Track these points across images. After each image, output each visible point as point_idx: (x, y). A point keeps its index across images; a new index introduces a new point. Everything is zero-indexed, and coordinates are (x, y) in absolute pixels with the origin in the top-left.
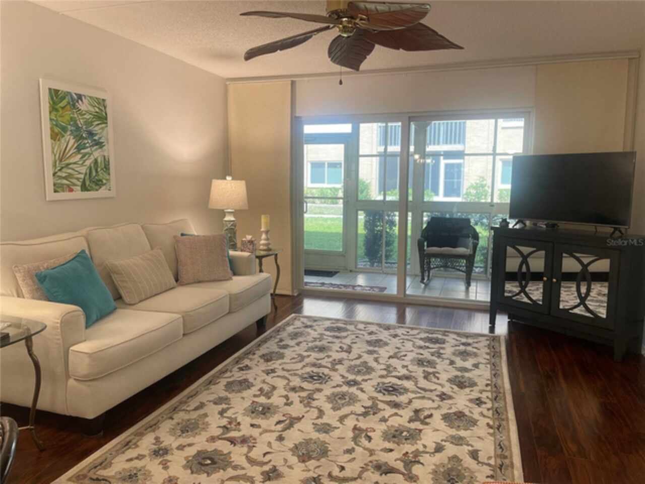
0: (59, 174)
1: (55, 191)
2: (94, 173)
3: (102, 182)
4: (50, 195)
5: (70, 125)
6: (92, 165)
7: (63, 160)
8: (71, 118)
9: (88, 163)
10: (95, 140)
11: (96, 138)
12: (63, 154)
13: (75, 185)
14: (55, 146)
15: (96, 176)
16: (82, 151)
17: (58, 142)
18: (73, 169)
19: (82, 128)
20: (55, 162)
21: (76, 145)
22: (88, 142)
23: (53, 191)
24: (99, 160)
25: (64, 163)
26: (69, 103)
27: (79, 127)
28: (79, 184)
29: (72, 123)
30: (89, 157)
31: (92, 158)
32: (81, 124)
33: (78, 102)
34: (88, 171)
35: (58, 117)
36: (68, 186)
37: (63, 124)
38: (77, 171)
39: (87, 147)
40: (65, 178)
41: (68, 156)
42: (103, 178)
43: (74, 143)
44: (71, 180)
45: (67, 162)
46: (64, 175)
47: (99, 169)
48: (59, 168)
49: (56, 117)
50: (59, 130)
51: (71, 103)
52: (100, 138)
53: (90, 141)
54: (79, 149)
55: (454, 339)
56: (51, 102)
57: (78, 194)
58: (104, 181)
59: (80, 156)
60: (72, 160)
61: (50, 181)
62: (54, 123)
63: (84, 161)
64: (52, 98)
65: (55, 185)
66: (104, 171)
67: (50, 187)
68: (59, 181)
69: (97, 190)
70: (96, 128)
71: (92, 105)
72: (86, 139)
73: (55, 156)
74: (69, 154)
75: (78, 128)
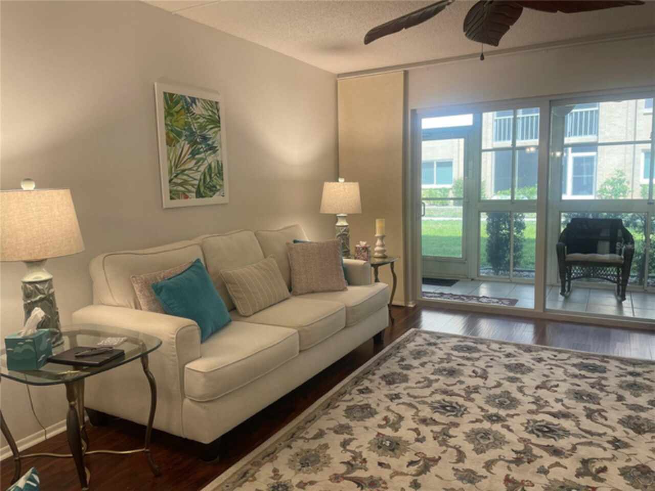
0: (175, 180)
1: (172, 198)
2: (208, 179)
3: (216, 187)
4: (167, 202)
5: (185, 129)
6: (206, 170)
7: (179, 166)
8: (186, 122)
9: (202, 169)
10: (209, 145)
11: (210, 142)
12: (178, 160)
13: (190, 191)
14: (171, 152)
15: (210, 181)
16: (197, 156)
17: (174, 148)
18: (188, 175)
19: (196, 132)
20: (171, 168)
21: (190, 151)
22: (202, 147)
23: (169, 198)
24: (213, 165)
25: (180, 169)
26: (183, 107)
27: (194, 132)
28: (194, 190)
29: (186, 128)
30: (203, 162)
31: (206, 164)
32: (195, 129)
33: (192, 106)
34: (202, 177)
35: (173, 121)
36: (184, 193)
37: (177, 128)
38: (191, 177)
39: (201, 153)
40: (181, 185)
41: (183, 162)
42: (217, 184)
43: (189, 149)
44: (187, 187)
45: (182, 168)
46: (179, 181)
47: (213, 175)
48: (175, 175)
49: (171, 122)
50: (175, 135)
51: (186, 107)
52: (213, 143)
53: (204, 146)
54: (194, 154)
55: (617, 367)
56: (166, 107)
57: (193, 201)
58: (218, 187)
59: (194, 162)
60: (187, 166)
61: (166, 187)
62: (170, 128)
63: (199, 167)
64: (167, 103)
65: (171, 192)
66: (217, 176)
67: (166, 194)
68: (175, 188)
69: (211, 197)
70: (209, 133)
71: (204, 108)
72: (200, 144)
73: (171, 162)
74: (185, 160)
75: (192, 133)
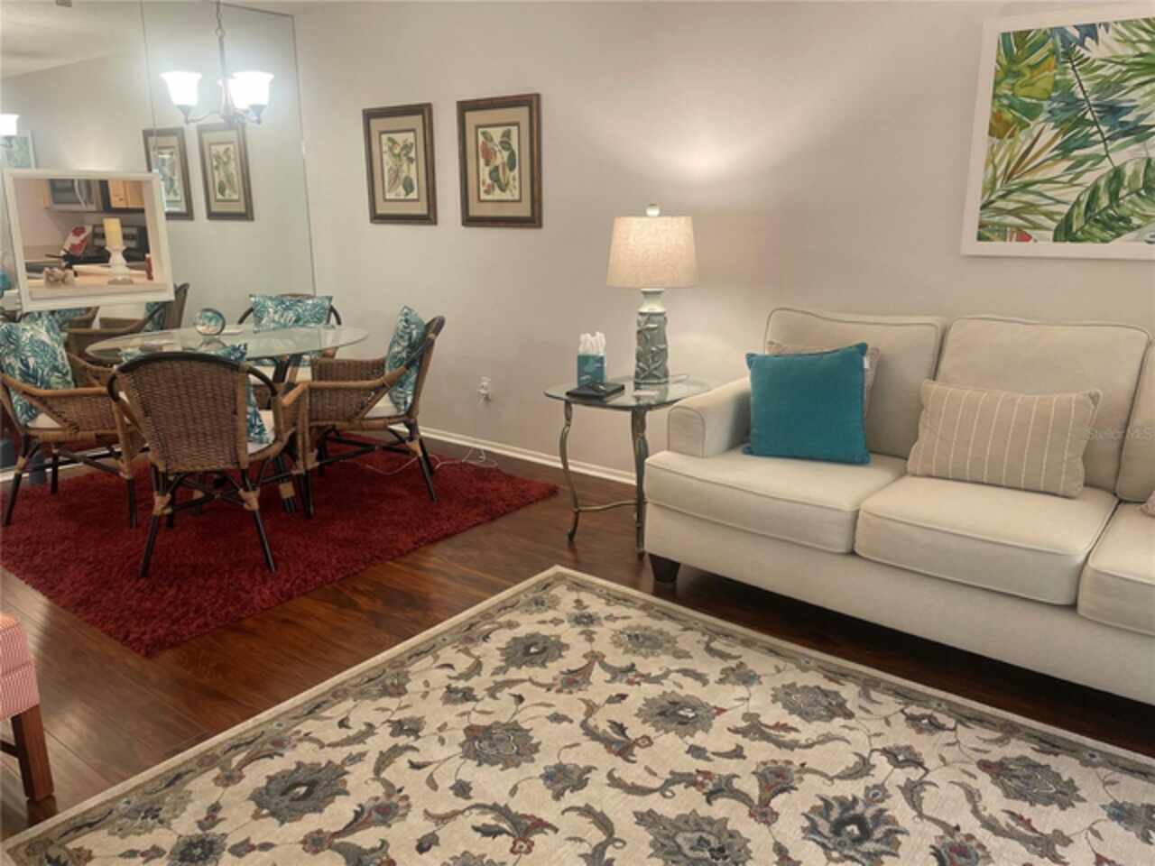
0: (1000, 204)
1: (980, 238)
2: (1104, 201)
3: (1130, 221)
4: (971, 245)
5: (1050, 98)
6: (1102, 183)
7: (1015, 176)
8: (1056, 85)
9: (1088, 179)
10: (1123, 124)
11: (1130, 118)
12: (1015, 168)
13: (1037, 227)
14: (998, 151)
15: (1110, 207)
16: (1076, 153)
17: (1009, 141)
18: (1040, 194)
19: (1086, 99)
20: (994, 180)
21: (1059, 141)
22: (1100, 131)
23: (975, 236)
24: (1129, 171)
25: (1017, 181)
26: (1054, 52)
27: (1078, 100)
28: (1053, 225)
29: (1054, 94)
30: (1094, 165)
31: (1106, 167)
32: (1084, 92)
33: (1082, 45)
34: (1085, 198)
35: (1017, 88)
36: (1019, 229)
37: (1028, 100)
38: (1050, 198)
39: (1096, 143)
40: (1014, 213)
41: (1028, 168)
42: (1133, 213)
43: (1056, 136)
44: (1029, 217)
45: (1027, 178)
46: (1011, 206)
47: (1123, 193)
48: (1001, 193)
49: (1011, 90)
50: (1018, 115)
51: (1061, 50)
52: (1143, 117)
53: (1104, 129)
54: (1065, 150)
56: (1004, 62)
57: (1044, 244)
58: (1136, 221)
59: (1066, 164)
60: (1039, 176)
61: (972, 216)
62: (1005, 102)
63: (1078, 176)
64: (1008, 52)
65: (982, 226)
66: (1139, 195)
67: (971, 229)
68: (997, 219)
69: (1104, 241)
70: (1132, 95)
71: (1127, 41)
72: (1092, 124)
73: (995, 168)
74: (1040, 160)
75: (1072, 103)
